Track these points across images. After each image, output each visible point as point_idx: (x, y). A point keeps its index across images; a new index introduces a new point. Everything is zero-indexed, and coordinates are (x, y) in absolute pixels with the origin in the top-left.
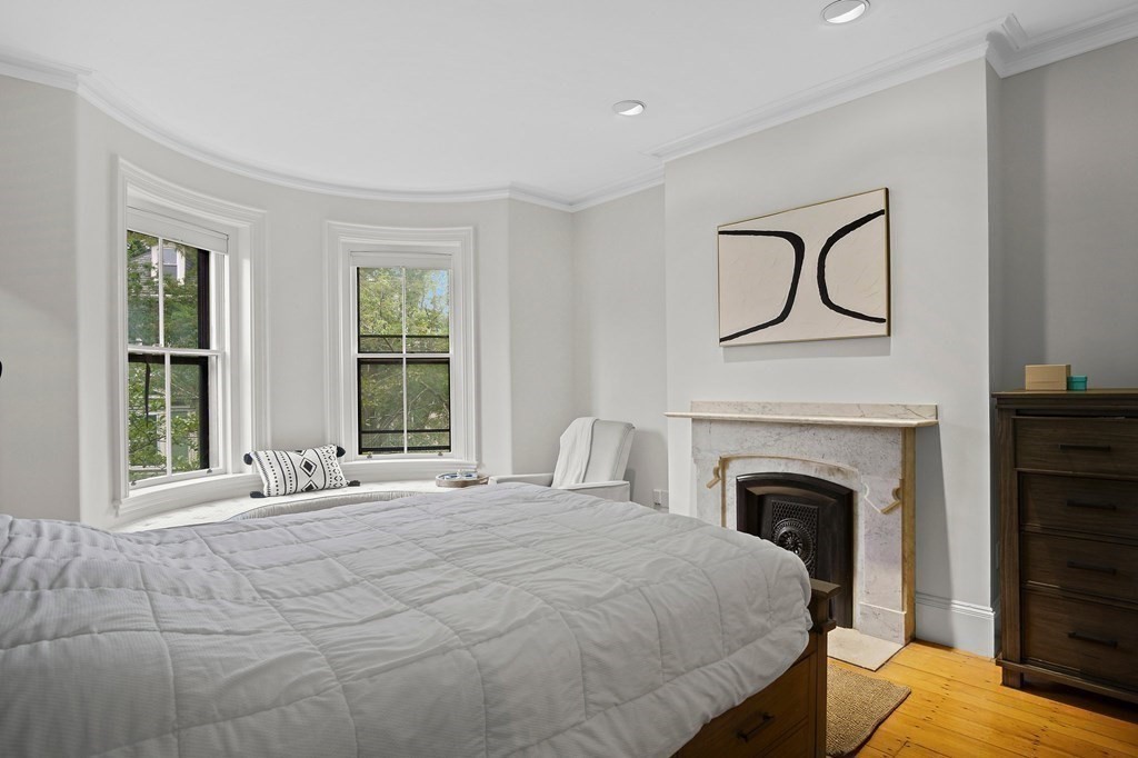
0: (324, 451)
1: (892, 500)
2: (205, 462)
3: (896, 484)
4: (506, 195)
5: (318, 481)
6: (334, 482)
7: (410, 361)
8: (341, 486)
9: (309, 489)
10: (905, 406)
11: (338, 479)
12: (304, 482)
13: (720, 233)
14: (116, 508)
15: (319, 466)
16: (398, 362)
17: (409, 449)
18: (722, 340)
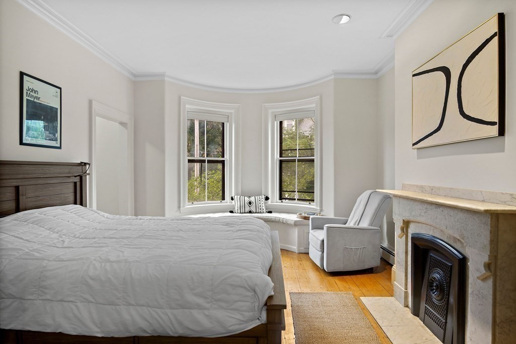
0: (259, 197)
1: (483, 270)
2: (223, 198)
3: (486, 259)
4: (333, 77)
5: (253, 209)
6: (260, 210)
7: (299, 161)
8: (263, 213)
9: (250, 212)
10: (511, 195)
11: (262, 209)
12: (247, 209)
13: (414, 75)
14: (180, 210)
15: (254, 203)
16: (294, 161)
17: (298, 199)
18: (414, 145)
